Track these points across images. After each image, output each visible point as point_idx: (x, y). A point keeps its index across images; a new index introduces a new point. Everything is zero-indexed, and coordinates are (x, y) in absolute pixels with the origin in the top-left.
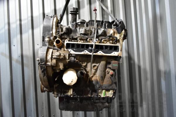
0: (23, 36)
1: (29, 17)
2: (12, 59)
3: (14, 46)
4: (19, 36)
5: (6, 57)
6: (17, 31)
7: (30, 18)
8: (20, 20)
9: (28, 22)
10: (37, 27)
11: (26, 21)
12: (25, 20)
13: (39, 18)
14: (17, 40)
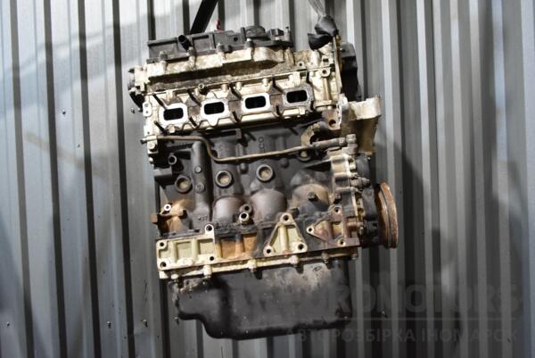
0: (92, 84)
1: (109, 27)
2: (58, 152)
3: (64, 113)
4: (78, 85)
5: (41, 146)
6: (71, 69)
7: (111, 32)
8: (82, 37)
9: (104, 42)
10: (132, 58)
11: (99, 40)
12: (96, 35)
13: (139, 31)
14: (72, 95)
